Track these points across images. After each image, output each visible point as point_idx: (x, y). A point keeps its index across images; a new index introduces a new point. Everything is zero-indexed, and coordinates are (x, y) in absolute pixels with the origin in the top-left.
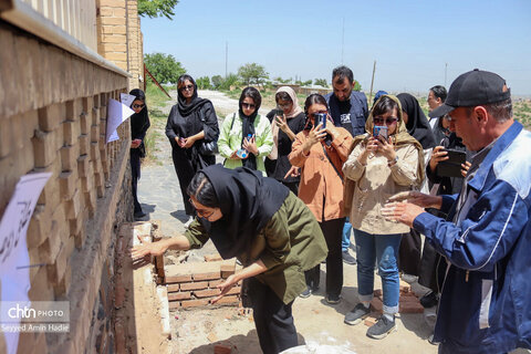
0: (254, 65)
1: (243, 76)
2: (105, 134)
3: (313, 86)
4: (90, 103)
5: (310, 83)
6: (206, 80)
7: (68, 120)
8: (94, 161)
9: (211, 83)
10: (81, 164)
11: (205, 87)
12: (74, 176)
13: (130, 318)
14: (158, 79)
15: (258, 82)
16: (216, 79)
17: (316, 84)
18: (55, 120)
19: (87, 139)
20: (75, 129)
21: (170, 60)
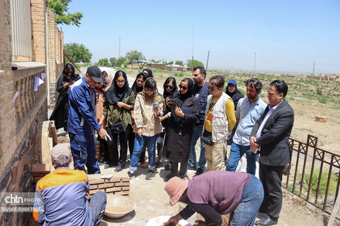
0: (136, 51)
1: (129, 58)
2: (33, 88)
3: (174, 65)
4: (28, 79)
5: (172, 63)
6: (106, 61)
7: (22, 83)
8: (29, 96)
9: (109, 62)
10: (25, 95)
11: (105, 65)
12: (23, 97)
13: (40, 146)
14: (74, 59)
15: (138, 62)
16: (112, 60)
17: (177, 64)
18: (19, 83)
19: (27, 88)
20: (23, 85)
21: (82, 48)
